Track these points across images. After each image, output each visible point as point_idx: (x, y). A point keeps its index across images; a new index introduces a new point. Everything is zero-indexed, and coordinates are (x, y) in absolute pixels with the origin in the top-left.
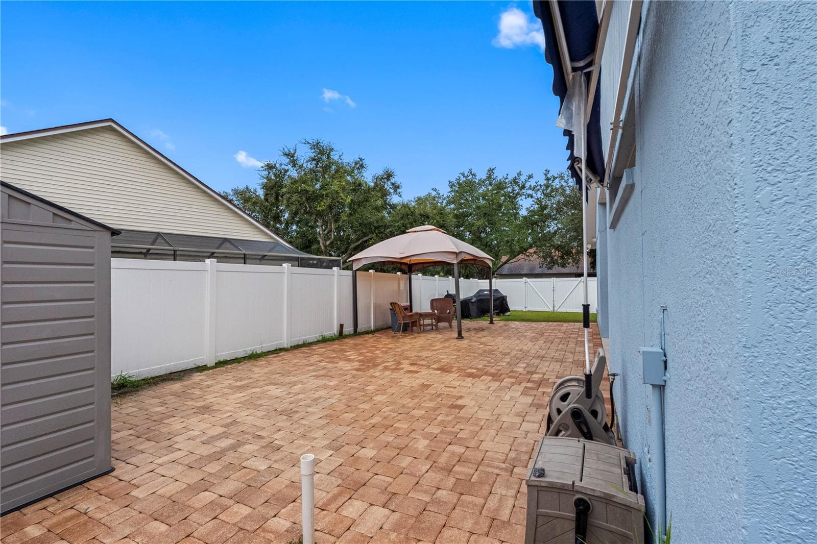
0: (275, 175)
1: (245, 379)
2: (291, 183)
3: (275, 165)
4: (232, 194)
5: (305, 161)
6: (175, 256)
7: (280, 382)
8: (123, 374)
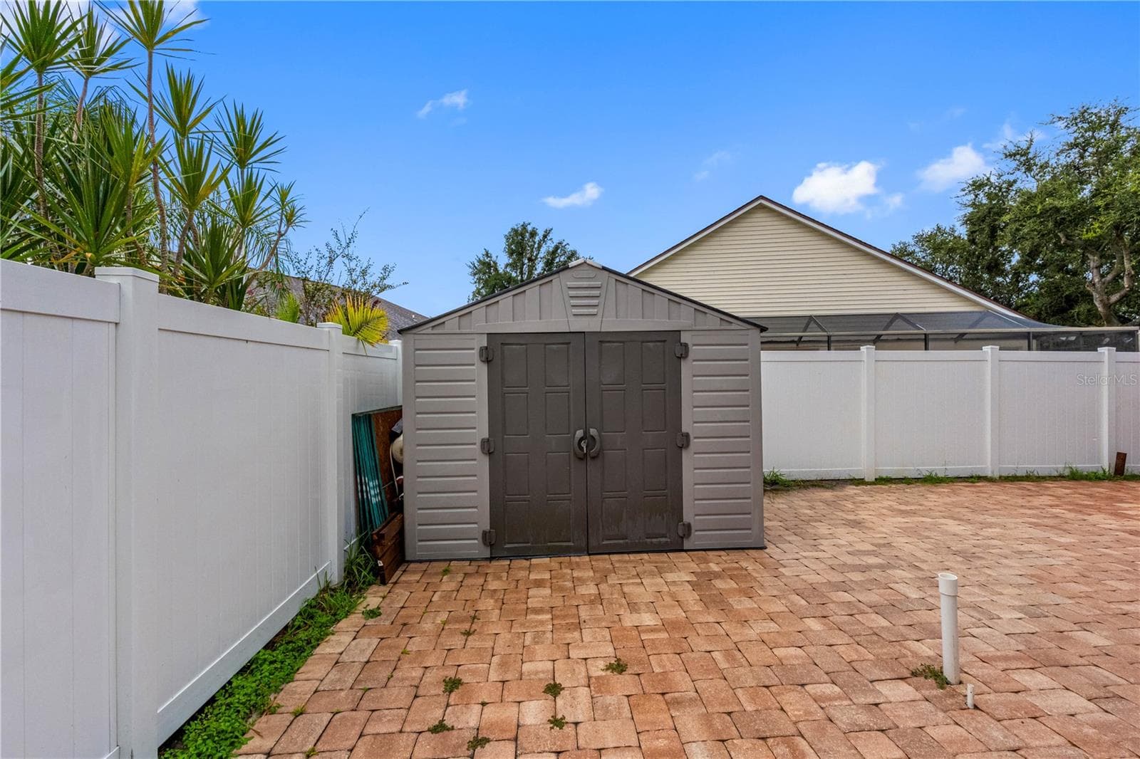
0: (989, 196)
1: (913, 504)
2: (1022, 203)
3: (988, 179)
4: (913, 243)
5: (1053, 155)
6: (829, 344)
7: (965, 518)
8: (776, 470)
